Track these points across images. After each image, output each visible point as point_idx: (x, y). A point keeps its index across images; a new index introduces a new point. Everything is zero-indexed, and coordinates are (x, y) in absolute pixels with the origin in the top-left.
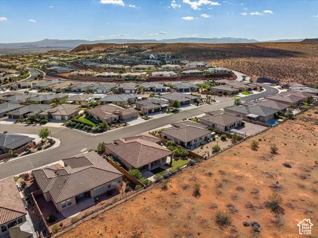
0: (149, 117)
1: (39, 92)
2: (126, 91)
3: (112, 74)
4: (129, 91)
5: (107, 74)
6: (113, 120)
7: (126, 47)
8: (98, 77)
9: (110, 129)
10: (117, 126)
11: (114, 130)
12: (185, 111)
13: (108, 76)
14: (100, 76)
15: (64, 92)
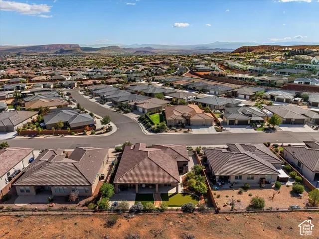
0: (224, 128)
1: (163, 86)
2: (240, 96)
3: (246, 76)
4: (243, 96)
5: (240, 76)
6: (177, 122)
7: (290, 49)
8: (230, 78)
9: (166, 132)
10: (178, 130)
11: (171, 133)
12: (284, 133)
13: (241, 79)
14: (233, 77)
15: (181, 89)
